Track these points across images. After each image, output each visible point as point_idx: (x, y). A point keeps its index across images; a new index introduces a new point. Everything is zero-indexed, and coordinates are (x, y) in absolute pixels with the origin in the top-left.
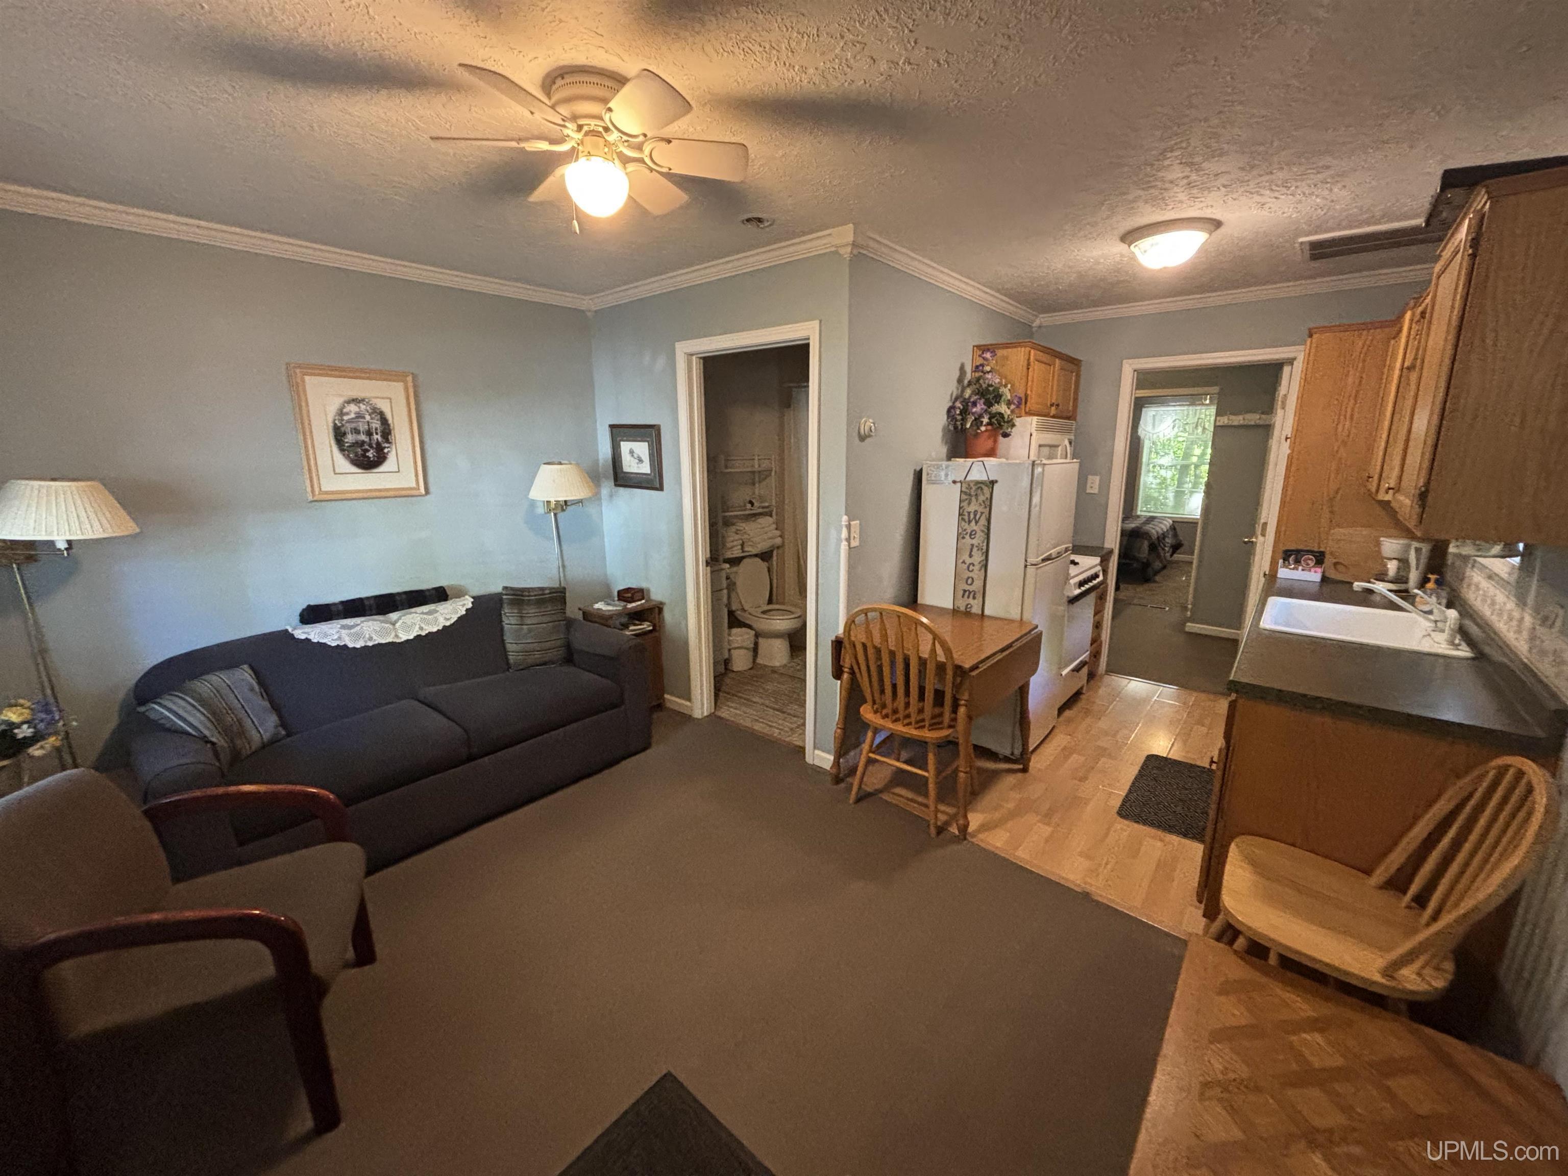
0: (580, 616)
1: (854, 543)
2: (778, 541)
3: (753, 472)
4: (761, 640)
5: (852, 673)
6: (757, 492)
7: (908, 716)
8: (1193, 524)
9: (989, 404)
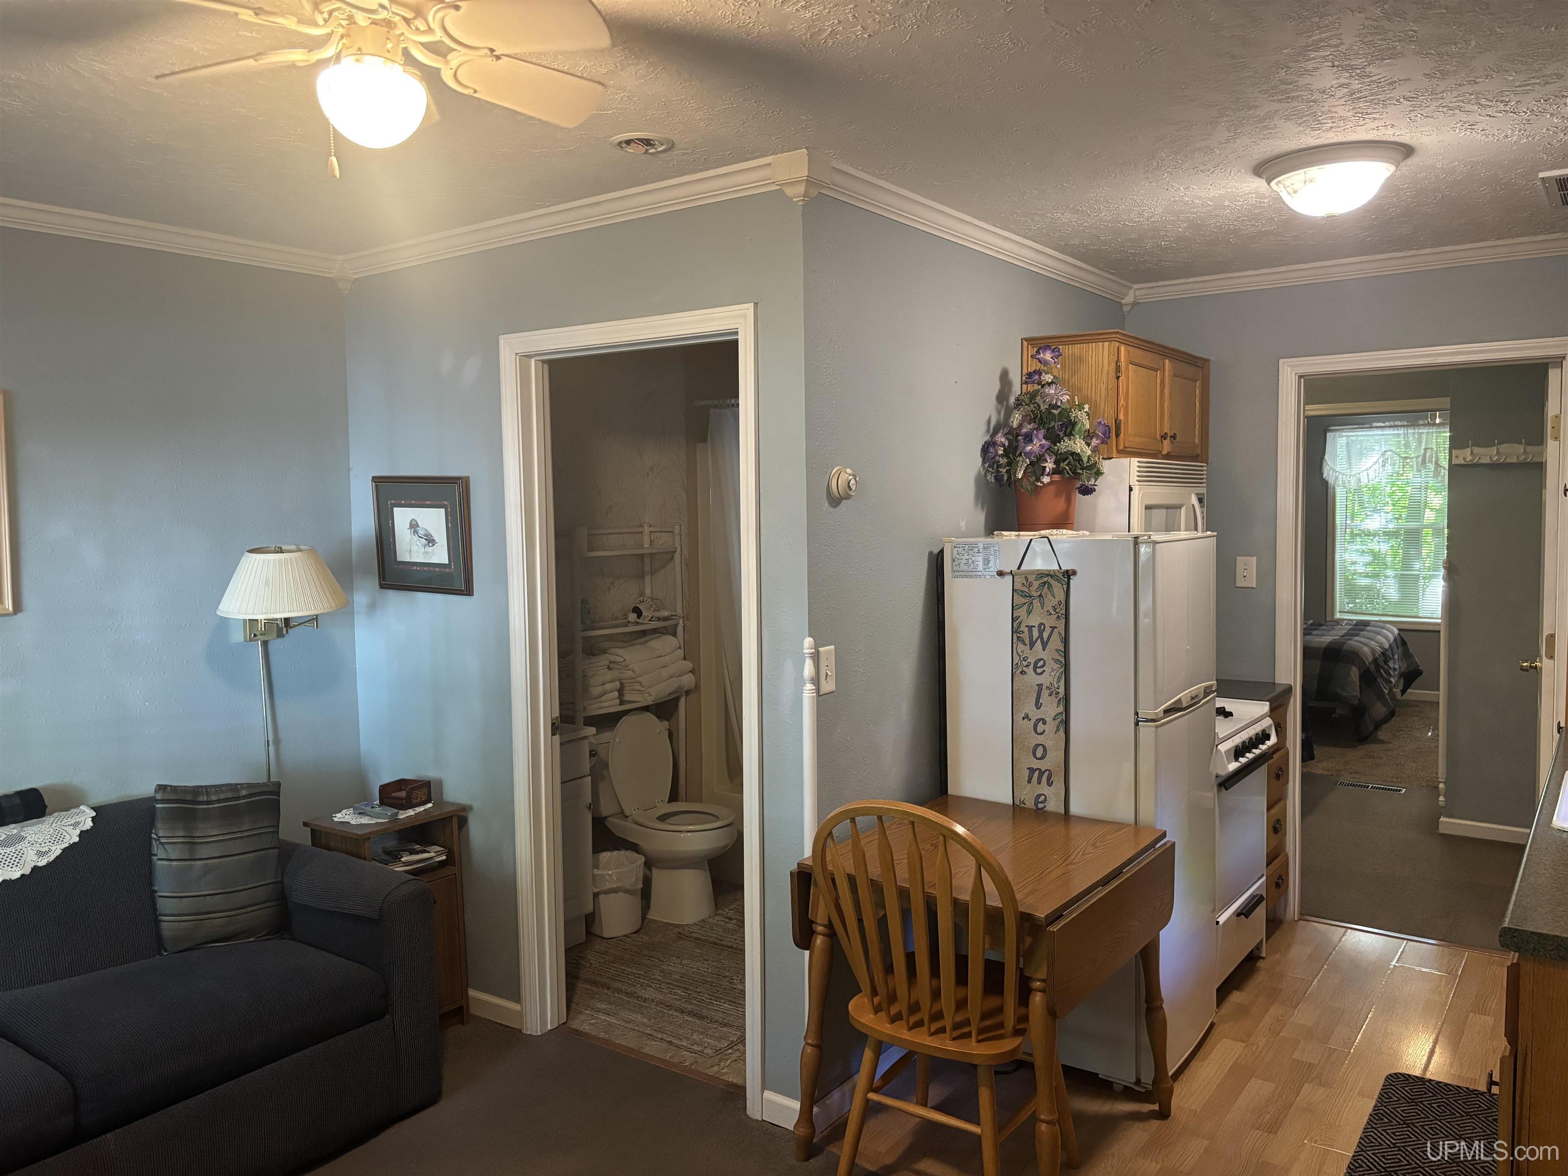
0: (304, 838)
1: (828, 686)
2: (688, 680)
3: (641, 557)
4: (658, 875)
5: (831, 935)
6: (648, 591)
7: (938, 1016)
8: (1429, 633)
9: (1054, 439)
